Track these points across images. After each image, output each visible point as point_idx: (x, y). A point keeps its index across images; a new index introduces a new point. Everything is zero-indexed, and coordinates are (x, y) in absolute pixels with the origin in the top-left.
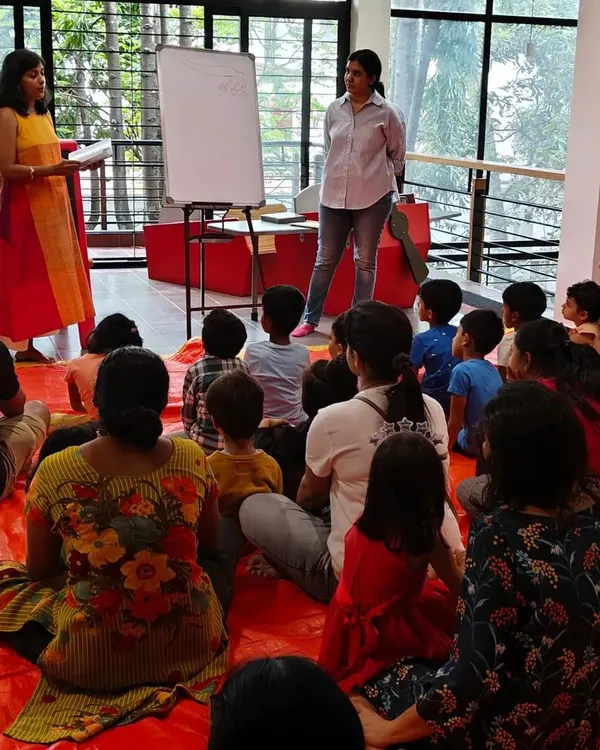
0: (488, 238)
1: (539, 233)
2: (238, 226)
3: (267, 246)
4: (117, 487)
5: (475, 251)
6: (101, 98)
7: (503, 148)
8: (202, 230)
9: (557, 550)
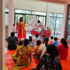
0: (55, 33)
1: (59, 33)
2: (37, 31)
3: (39, 32)
4: (24, 49)
5: (54, 34)
6: (29, 22)
7: (57, 27)
8: (34, 31)
9: (50, 59)
